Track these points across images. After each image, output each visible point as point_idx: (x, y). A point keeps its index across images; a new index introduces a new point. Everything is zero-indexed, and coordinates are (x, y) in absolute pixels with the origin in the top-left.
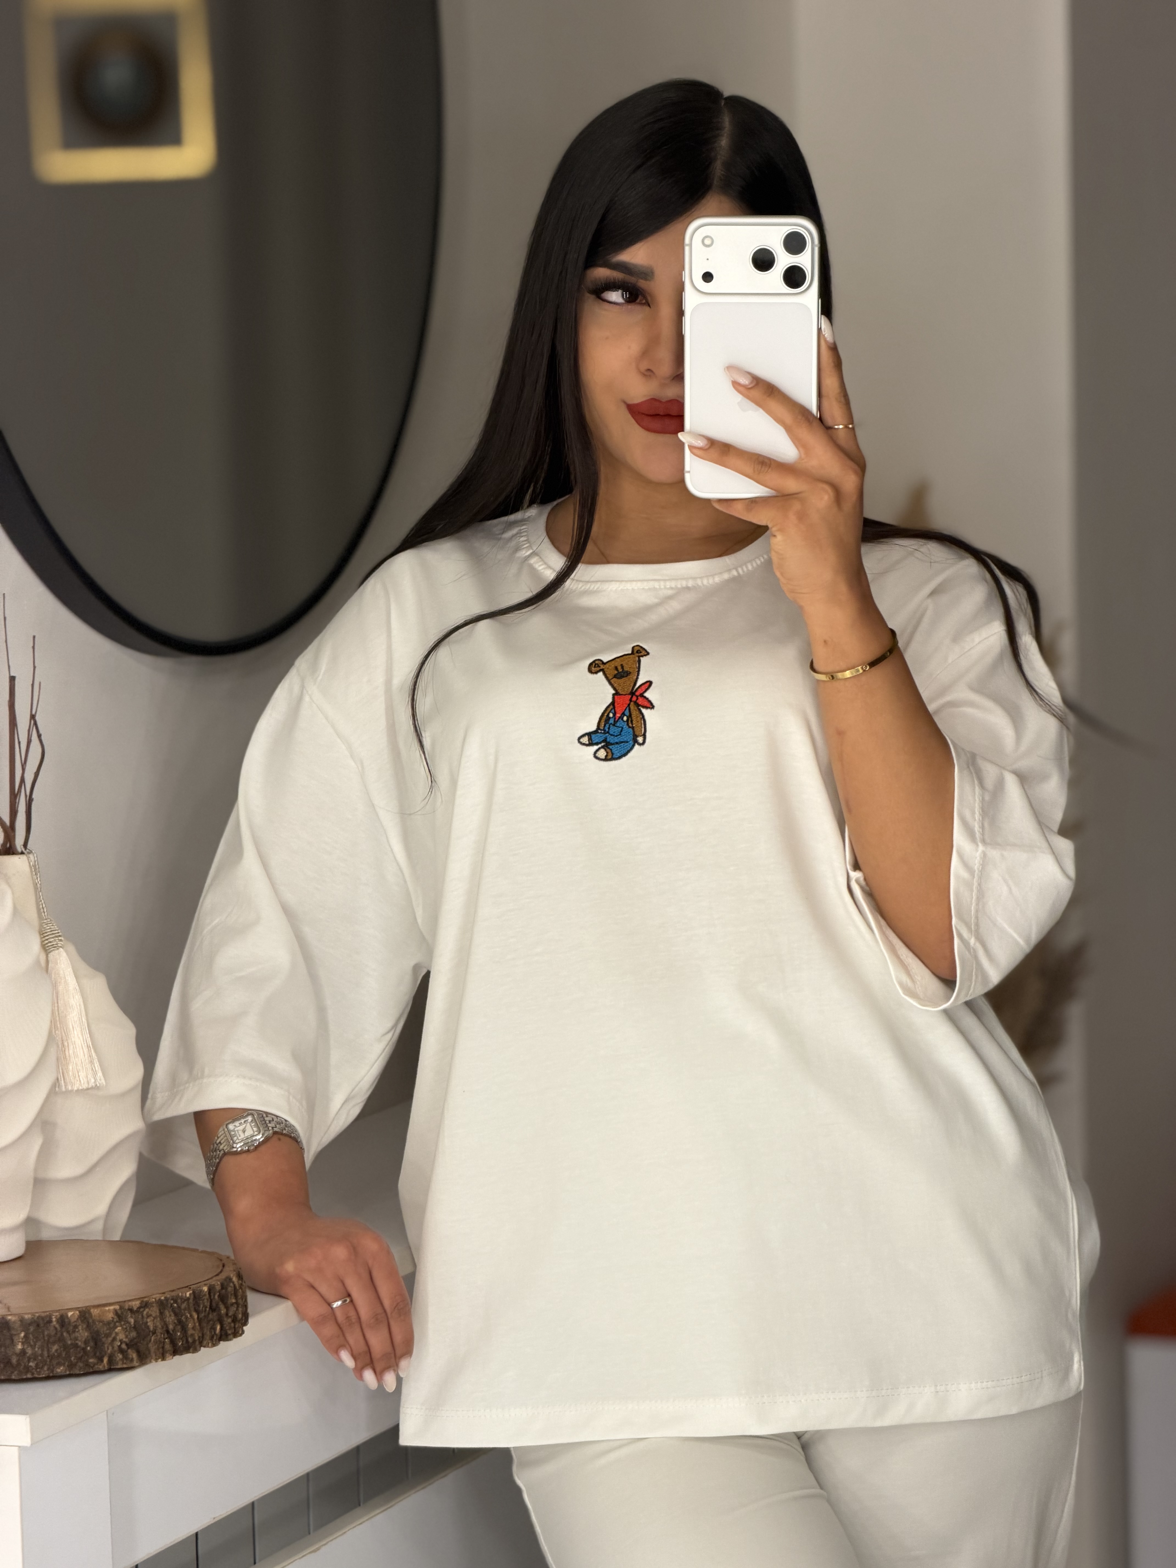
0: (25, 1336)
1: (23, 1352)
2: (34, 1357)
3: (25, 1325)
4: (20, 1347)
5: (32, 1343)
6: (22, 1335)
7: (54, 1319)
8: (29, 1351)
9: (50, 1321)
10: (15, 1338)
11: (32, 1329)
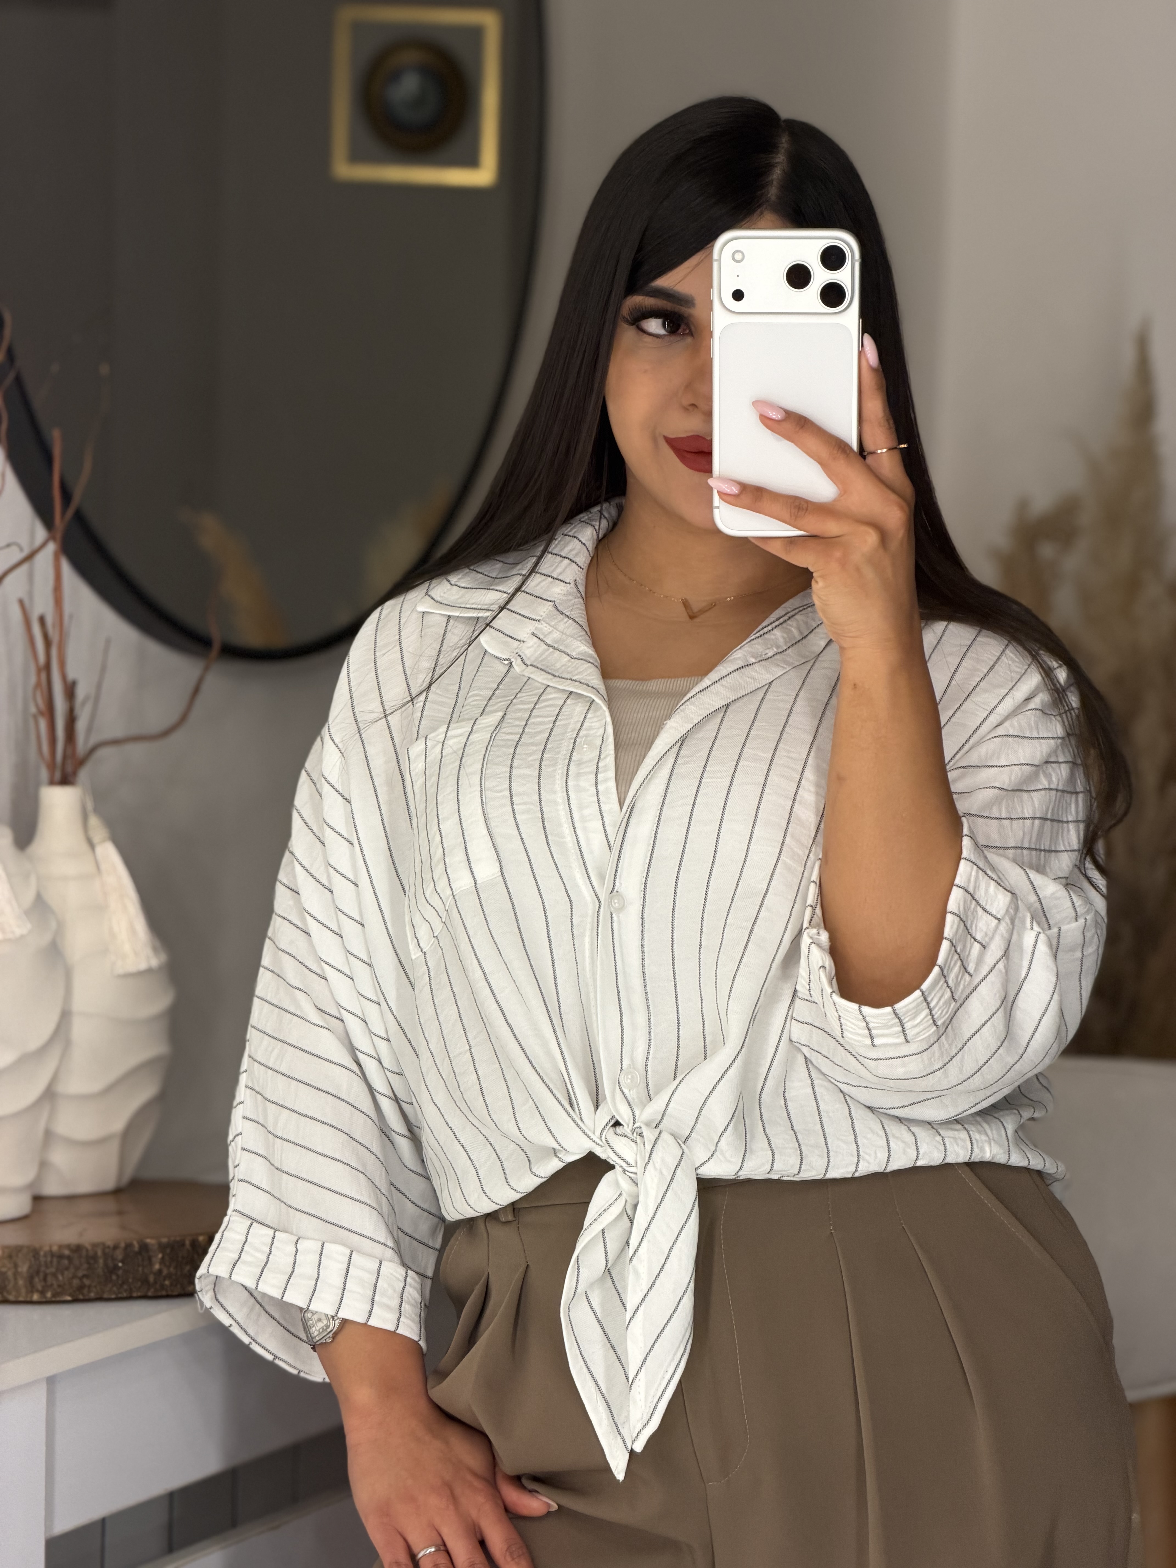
0: (163, 1258)
1: (160, 1271)
2: (169, 1276)
3: (162, 1247)
4: (157, 1267)
5: (168, 1264)
6: (160, 1256)
7: (187, 1242)
8: (165, 1272)
9: (183, 1245)
10: (154, 1260)
11: (168, 1251)
